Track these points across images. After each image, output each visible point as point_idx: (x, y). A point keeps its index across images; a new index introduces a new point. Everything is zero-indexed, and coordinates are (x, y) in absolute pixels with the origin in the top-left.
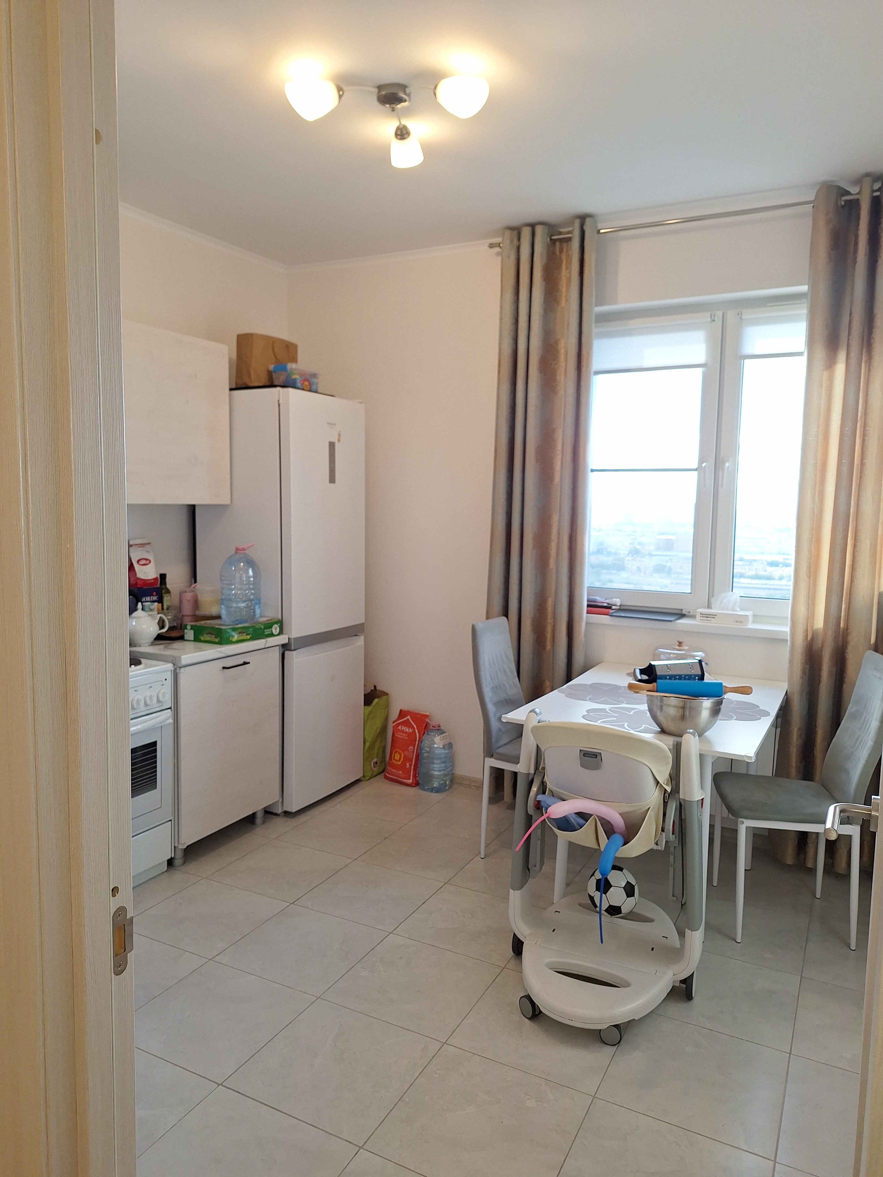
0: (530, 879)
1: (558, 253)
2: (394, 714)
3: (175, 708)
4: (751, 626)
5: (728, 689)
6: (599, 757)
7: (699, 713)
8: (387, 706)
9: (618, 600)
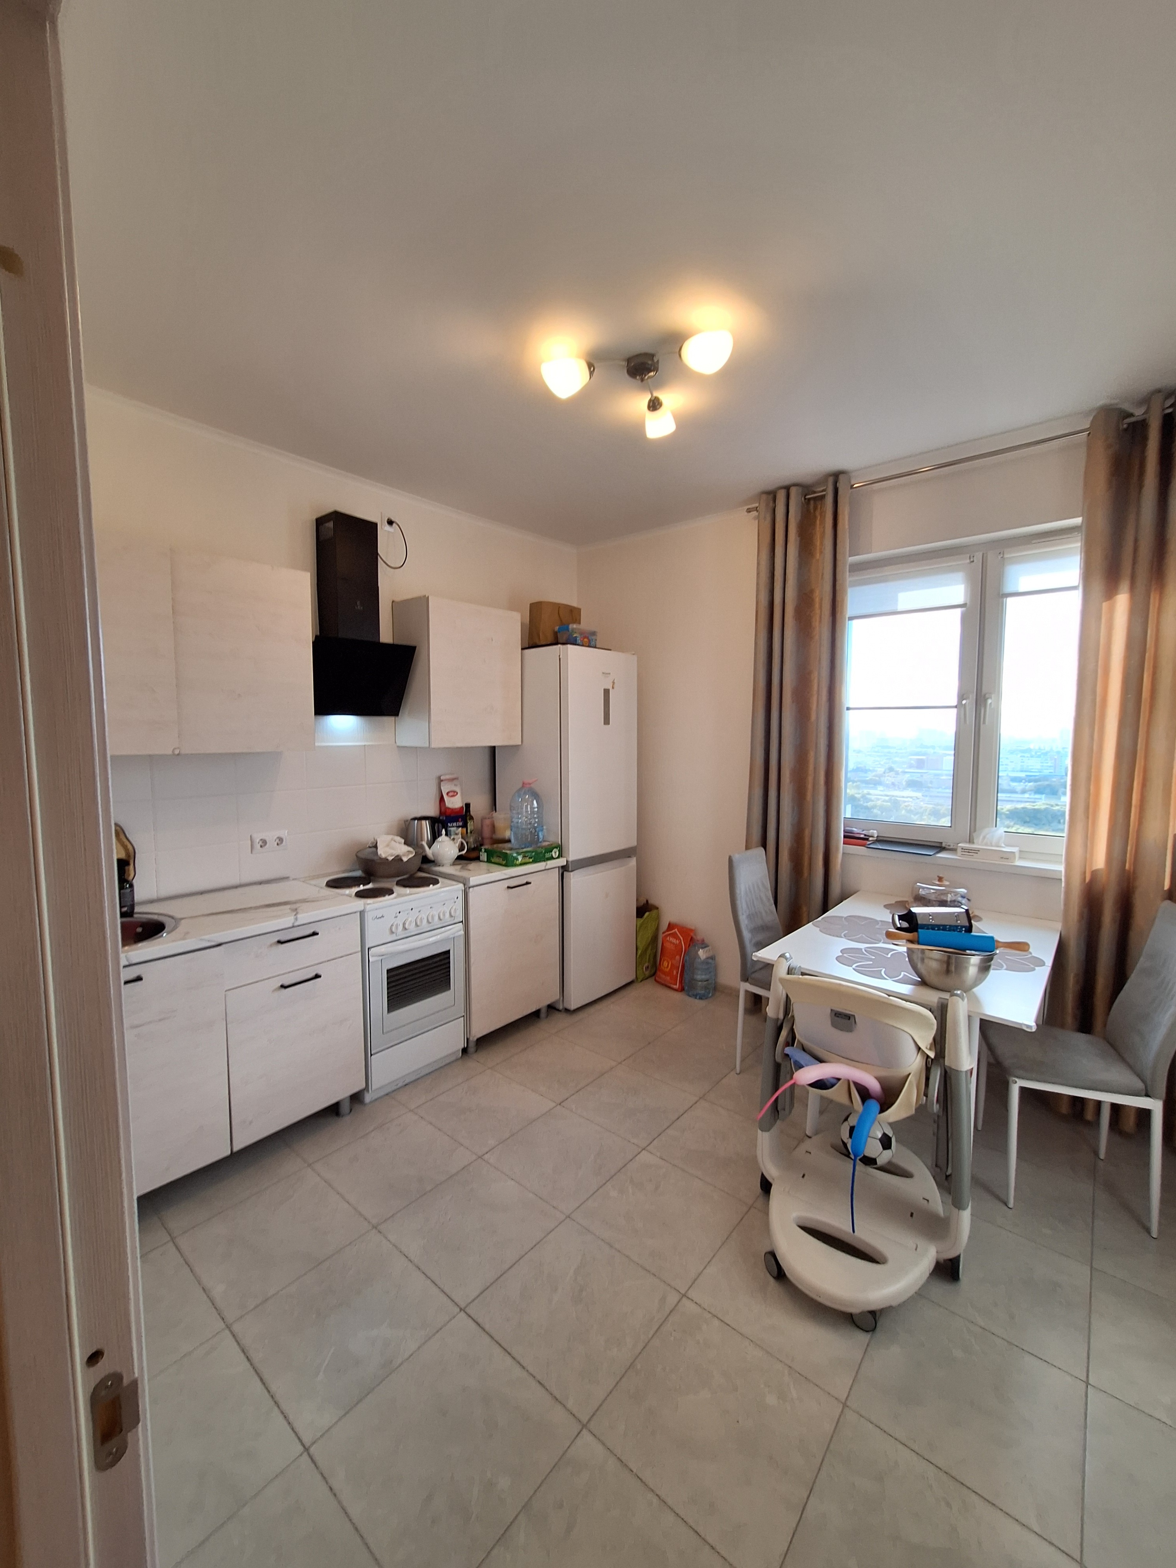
0: (778, 1121)
1: (812, 511)
2: (664, 926)
3: (466, 922)
4: (1019, 863)
5: (1000, 945)
6: (852, 1019)
7: (967, 968)
8: (658, 918)
9: (875, 831)
